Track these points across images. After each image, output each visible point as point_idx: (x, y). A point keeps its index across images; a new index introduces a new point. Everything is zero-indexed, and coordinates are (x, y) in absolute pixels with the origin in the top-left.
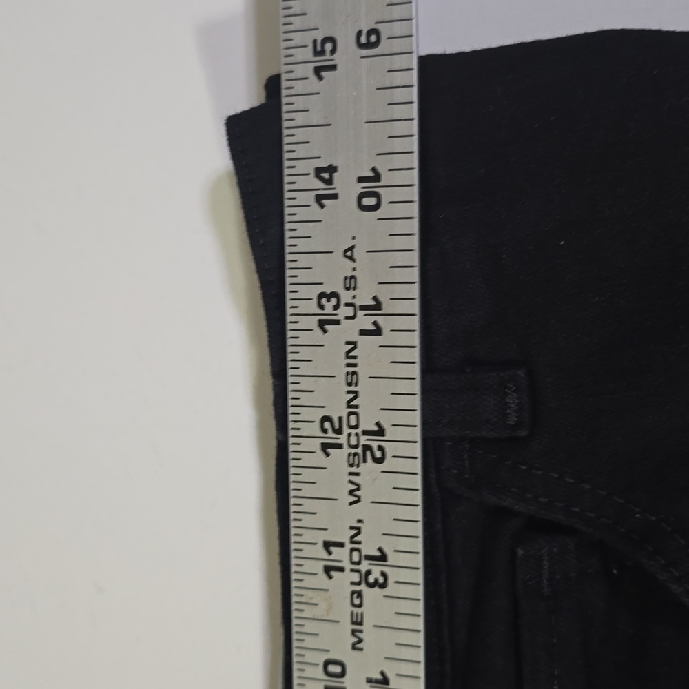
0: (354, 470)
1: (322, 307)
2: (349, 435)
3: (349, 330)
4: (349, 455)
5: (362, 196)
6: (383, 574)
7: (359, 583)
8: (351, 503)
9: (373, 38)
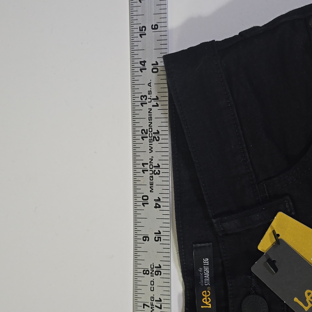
0: (151, 143)
1: (142, 99)
2: (150, 134)
3: (149, 105)
4: (149, 139)
5: (153, 69)
6: (159, 171)
7: (152, 174)
8: (150, 153)
9: (156, 27)
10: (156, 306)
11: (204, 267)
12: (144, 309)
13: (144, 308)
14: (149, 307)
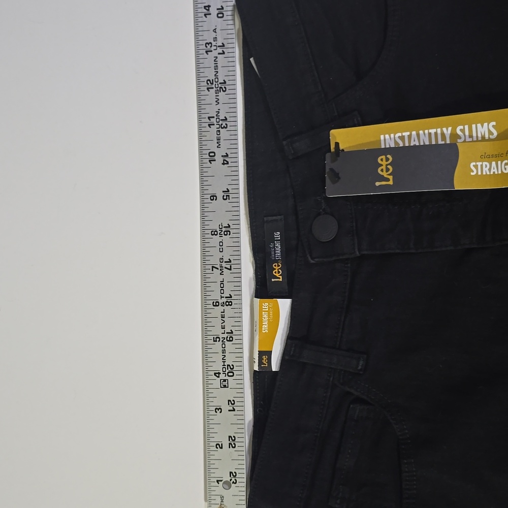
0: (217, 95)
1: (206, 47)
2: (216, 84)
3: (215, 53)
4: (216, 90)
5: (218, 14)
6: (226, 124)
7: (219, 128)
8: (216, 105)
10: (225, 268)
11: (276, 242)
12: (212, 272)
13: (213, 270)
14: (218, 269)
